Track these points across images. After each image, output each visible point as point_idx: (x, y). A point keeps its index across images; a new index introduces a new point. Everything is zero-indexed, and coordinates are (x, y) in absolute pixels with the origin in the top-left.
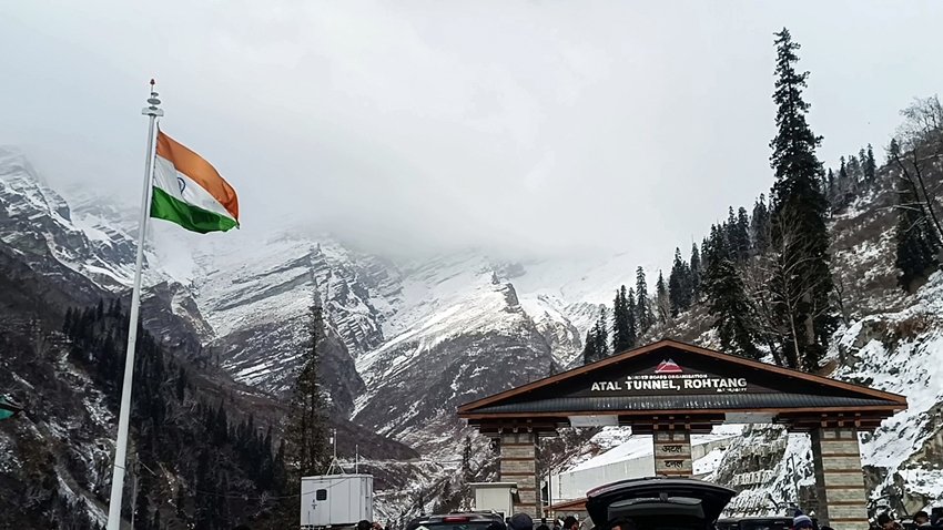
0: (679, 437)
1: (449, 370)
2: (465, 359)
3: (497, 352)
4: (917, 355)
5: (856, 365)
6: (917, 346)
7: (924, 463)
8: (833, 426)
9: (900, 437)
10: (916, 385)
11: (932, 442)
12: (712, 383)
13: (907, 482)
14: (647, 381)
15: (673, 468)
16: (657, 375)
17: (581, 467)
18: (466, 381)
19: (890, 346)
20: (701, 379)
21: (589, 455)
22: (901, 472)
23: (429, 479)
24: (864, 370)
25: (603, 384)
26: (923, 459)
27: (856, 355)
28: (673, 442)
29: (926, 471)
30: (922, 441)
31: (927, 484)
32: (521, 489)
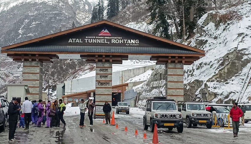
0: (107, 65)
1: (18, 22)
2: (27, 17)
3: (46, 14)
4: (225, 31)
5: (202, 34)
6: (226, 27)
7: (218, 79)
8: (173, 62)
9: (211, 67)
10: (222, 45)
11: (223, 71)
12: (124, 41)
13: (209, 88)
14: (95, 39)
15: (103, 79)
16: (99, 36)
17: (83, 77)
18: (27, 29)
19: (217, 26)
20: (119, 39)
21: (88, 71)
22: (208, 83)
23: (5, 81)
24: (205, 36)
25: (74, 39)
26: (218, 78)
27: (203, 29)
28: (104, 67)
29: (218, 83)
30: (218, 70)
31: (217, 88)
32: (29, 87)
